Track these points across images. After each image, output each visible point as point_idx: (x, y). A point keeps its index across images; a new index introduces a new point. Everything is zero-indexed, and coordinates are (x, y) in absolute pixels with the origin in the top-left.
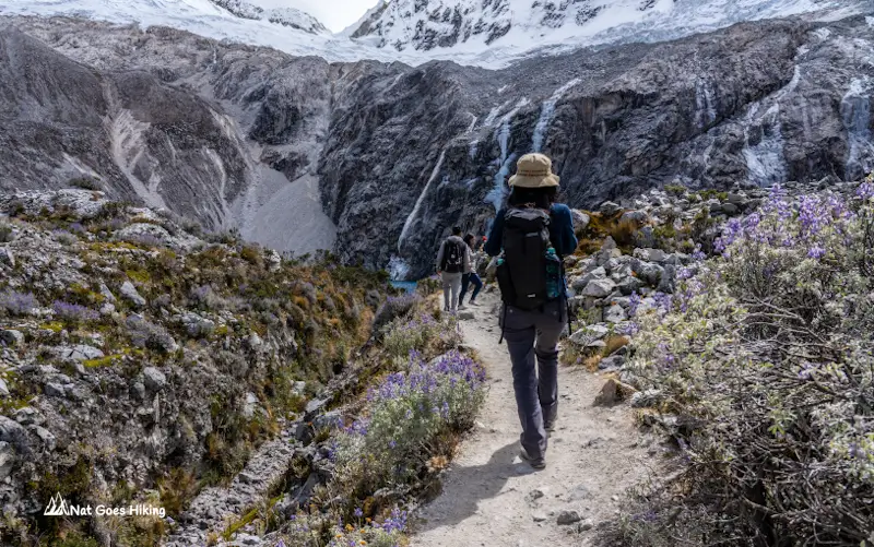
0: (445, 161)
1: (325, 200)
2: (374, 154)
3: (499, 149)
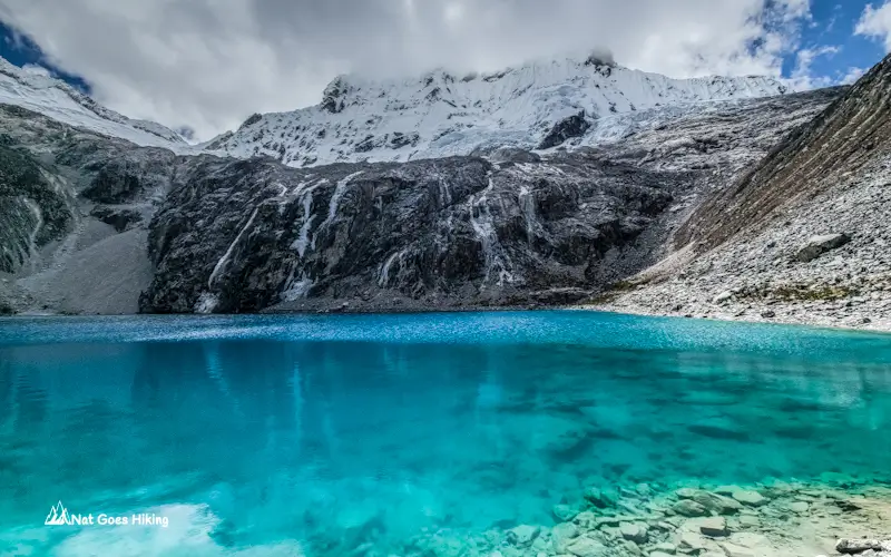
0: (257, 215)
1: (151, 248)
2: (199, 212)
3: (304, 210)
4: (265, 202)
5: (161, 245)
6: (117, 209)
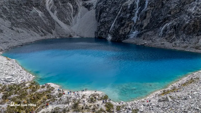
0: (122, 9)
1: (96, 16)
2: (107, 5)
3: (136, 6)
4: (124, 4)
5: (98, 15)
6: (87, 3)
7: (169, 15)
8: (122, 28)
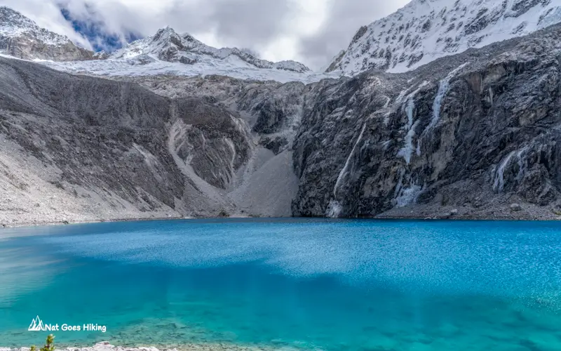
0: (366, 129)
1: (295, 165)
2: (323, 133)
3: (407, 117)
4: (372, 116)
5: (301, 162)
6: (272, 137)
7: (514, 129)
8: (370, 180)
